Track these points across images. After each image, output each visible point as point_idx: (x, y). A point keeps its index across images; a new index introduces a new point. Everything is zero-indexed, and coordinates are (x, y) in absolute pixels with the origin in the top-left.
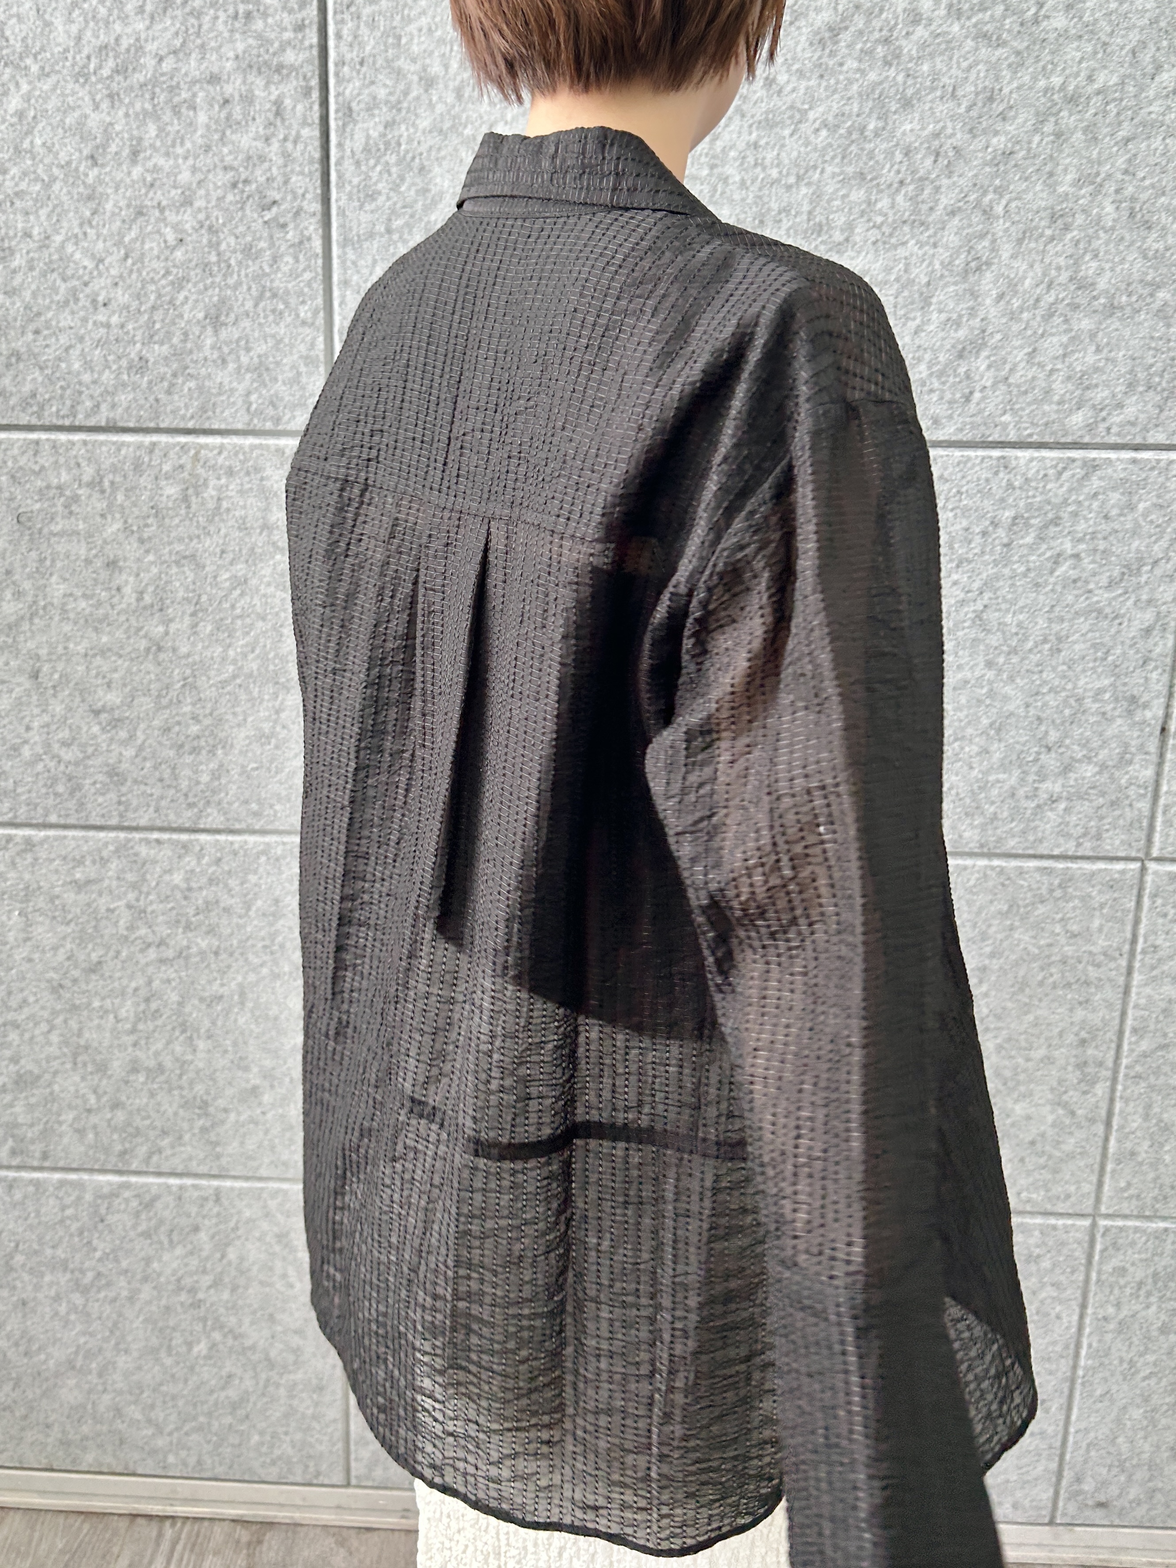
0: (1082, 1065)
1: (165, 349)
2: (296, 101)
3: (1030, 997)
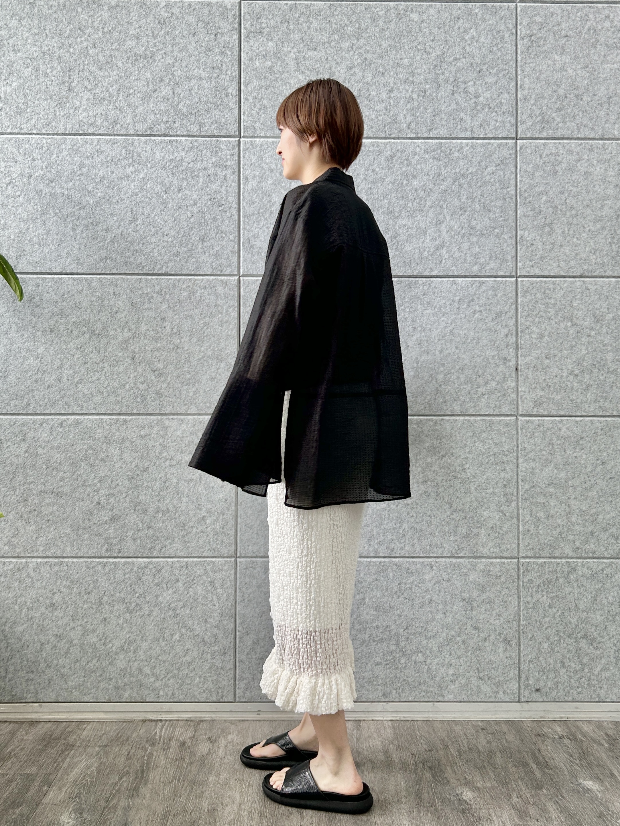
0: (506, 495)
1: (186, 249)
2: (231, 175)
3: (484, 468)
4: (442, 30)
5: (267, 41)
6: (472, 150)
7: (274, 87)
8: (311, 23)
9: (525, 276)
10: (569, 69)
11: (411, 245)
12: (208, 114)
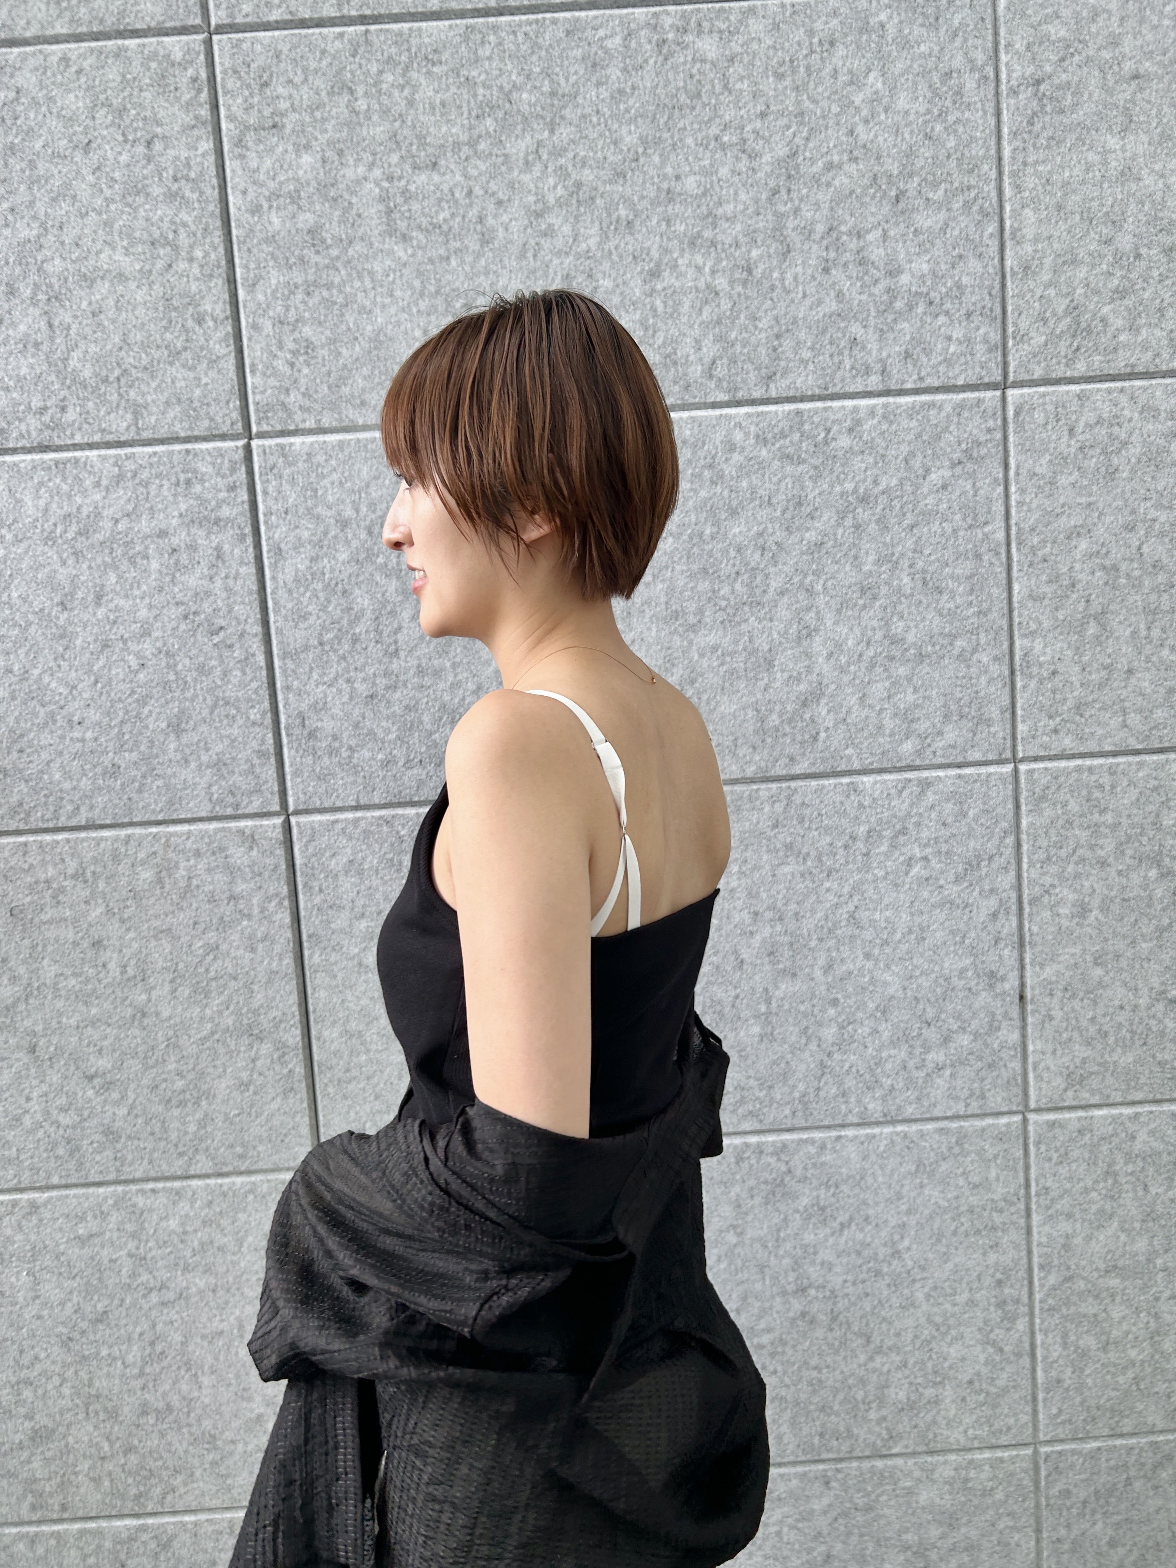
1: (134, 756)
2: (233, 546)
4: (788, 82)
5: (297, 152)
6: (885, 427)
7: (329, 286)
8: (415, 88)
9: (1036, 759)
10: (1144, 173)
11: (735, 698)
12: (153, 377)
